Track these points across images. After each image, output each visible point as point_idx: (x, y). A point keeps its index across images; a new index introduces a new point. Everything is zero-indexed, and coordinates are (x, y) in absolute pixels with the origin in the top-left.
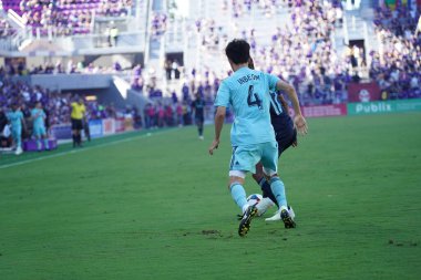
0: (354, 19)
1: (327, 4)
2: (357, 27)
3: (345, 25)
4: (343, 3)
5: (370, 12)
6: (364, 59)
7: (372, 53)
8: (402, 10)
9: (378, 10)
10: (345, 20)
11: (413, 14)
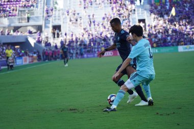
0: (140, 9)
1: (128, 3)
2: (142, 13)
3: (136, 12)
4: (135, 2)
5: (148, 6)
6: (145, 28)
7: (149, 26)
8: (163, 5)
9: (152, 5)
10: (136, 10)
11: (168, 7)
